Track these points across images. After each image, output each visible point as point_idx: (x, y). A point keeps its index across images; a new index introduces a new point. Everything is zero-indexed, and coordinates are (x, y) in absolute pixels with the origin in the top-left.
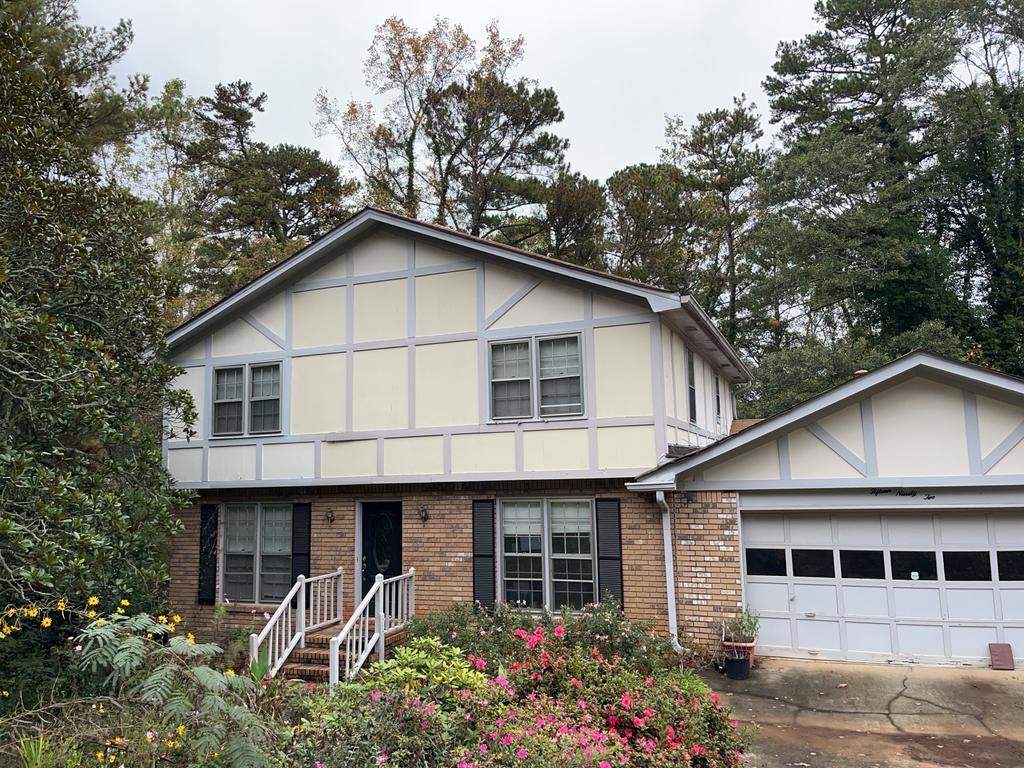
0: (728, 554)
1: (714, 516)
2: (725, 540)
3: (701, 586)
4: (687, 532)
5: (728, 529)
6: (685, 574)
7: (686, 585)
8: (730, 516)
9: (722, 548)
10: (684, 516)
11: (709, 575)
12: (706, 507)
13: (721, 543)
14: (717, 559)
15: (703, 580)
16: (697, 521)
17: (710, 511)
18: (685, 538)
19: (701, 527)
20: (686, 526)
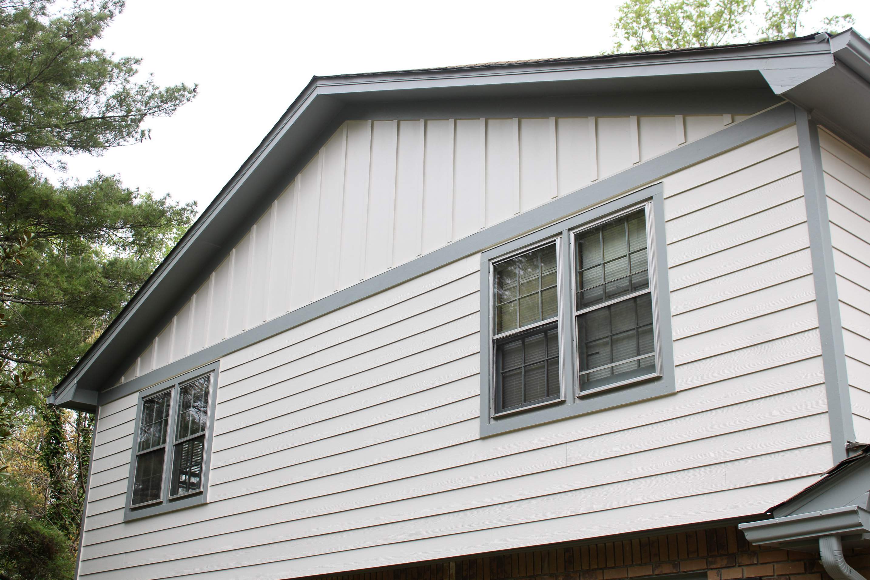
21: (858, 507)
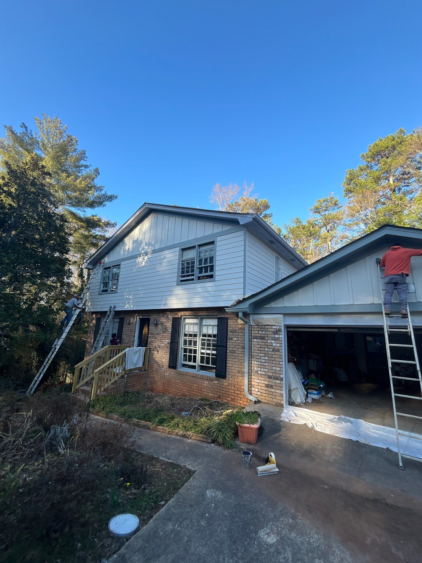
0: (276, 348)
2: (275, 340)
3: (262, 364)
4: (257, 335)
5: (277, 334)
6: (256, 357)
7: (255, 363)
8: (278, 327)
10: (256, 327)
11: (267, 358)
13: (273, 342)
14: (271, 350)
15: (264, 361)
16: (262, 329)
18: (256, 338)
19: (264, 332)
20: (257, 332)
21: (246, 307)
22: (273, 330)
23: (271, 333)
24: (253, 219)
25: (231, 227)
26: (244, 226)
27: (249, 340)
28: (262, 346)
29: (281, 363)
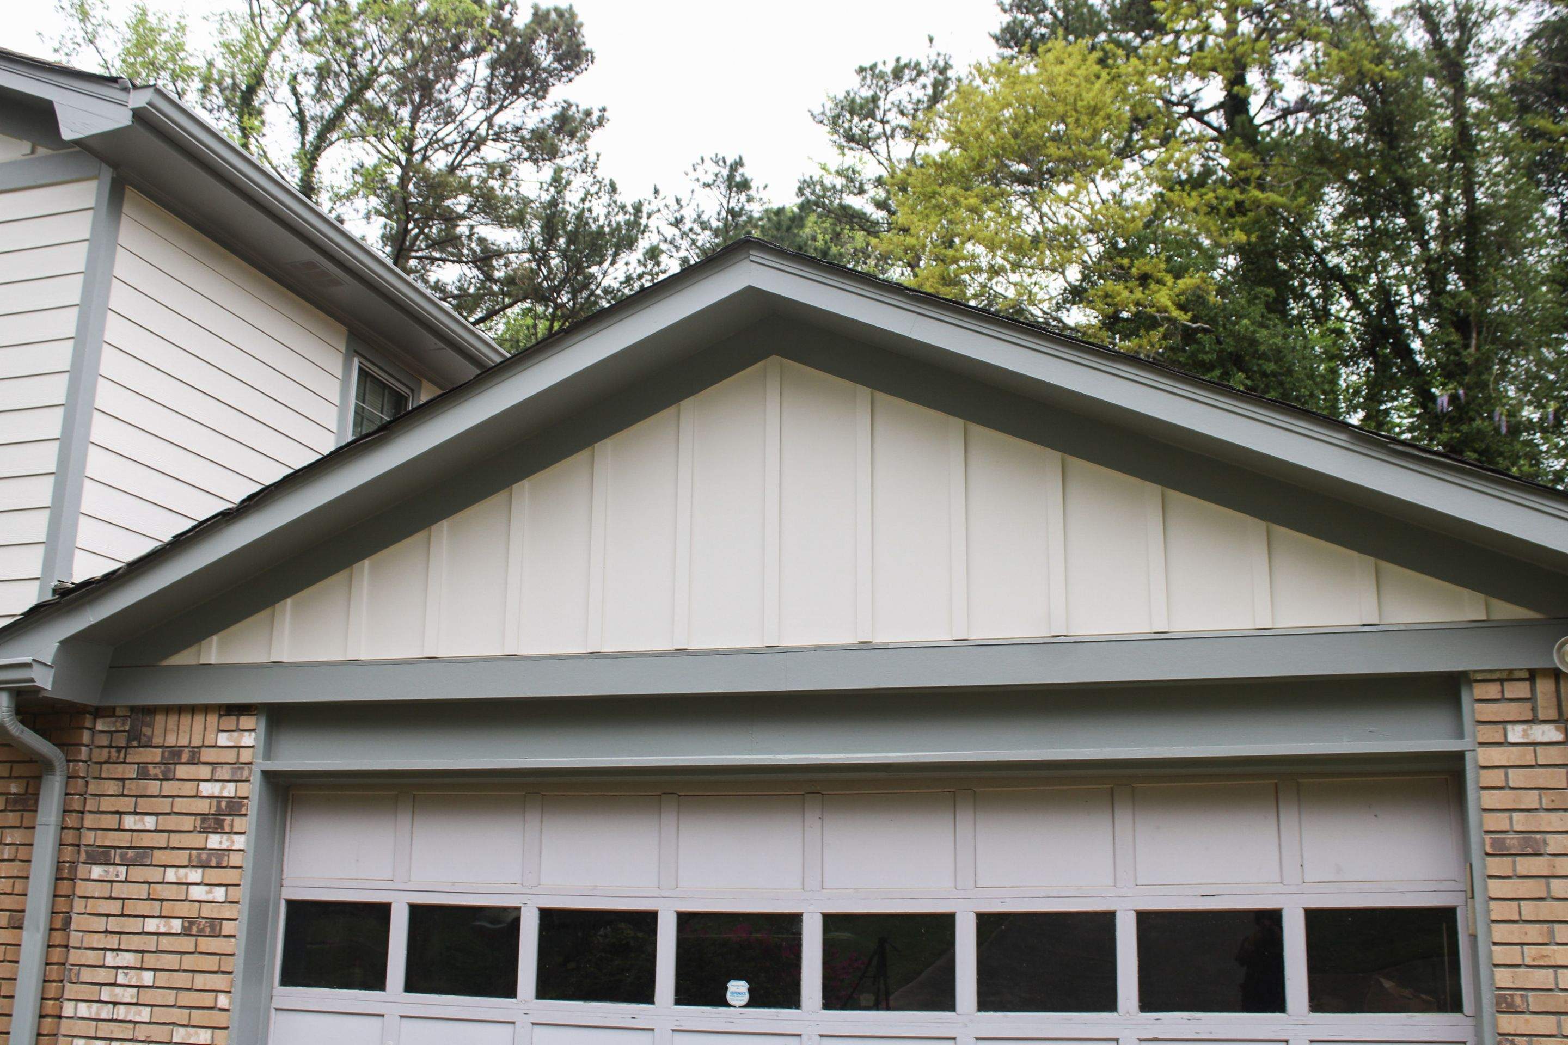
0: (207, 911)
1: (188, 788)
2: (204, 866)
3: (121, 1012)
4: (112, 839)
5: (218, 829)
6: (86, 975)
7: (83, 1010)
8: (229, 790)
9: (197, 893)
10: (112, 788)
11: (147, 978)
12: (173, 756)
13: (195, 875)
14: (176, 925)
15: (128, 995)
16: (143, 805)
17: (182, 771)
18: (102, 856)
19: (150, 822)
20: (111, 821)
21: (34, 660)
22: (202, 806)
23: (188, 823)
24: (138, 115)
25: (26, 147)
26: (84, 147)
27: (58, 869)
28: (131, 908)
29: (223, 1001)
